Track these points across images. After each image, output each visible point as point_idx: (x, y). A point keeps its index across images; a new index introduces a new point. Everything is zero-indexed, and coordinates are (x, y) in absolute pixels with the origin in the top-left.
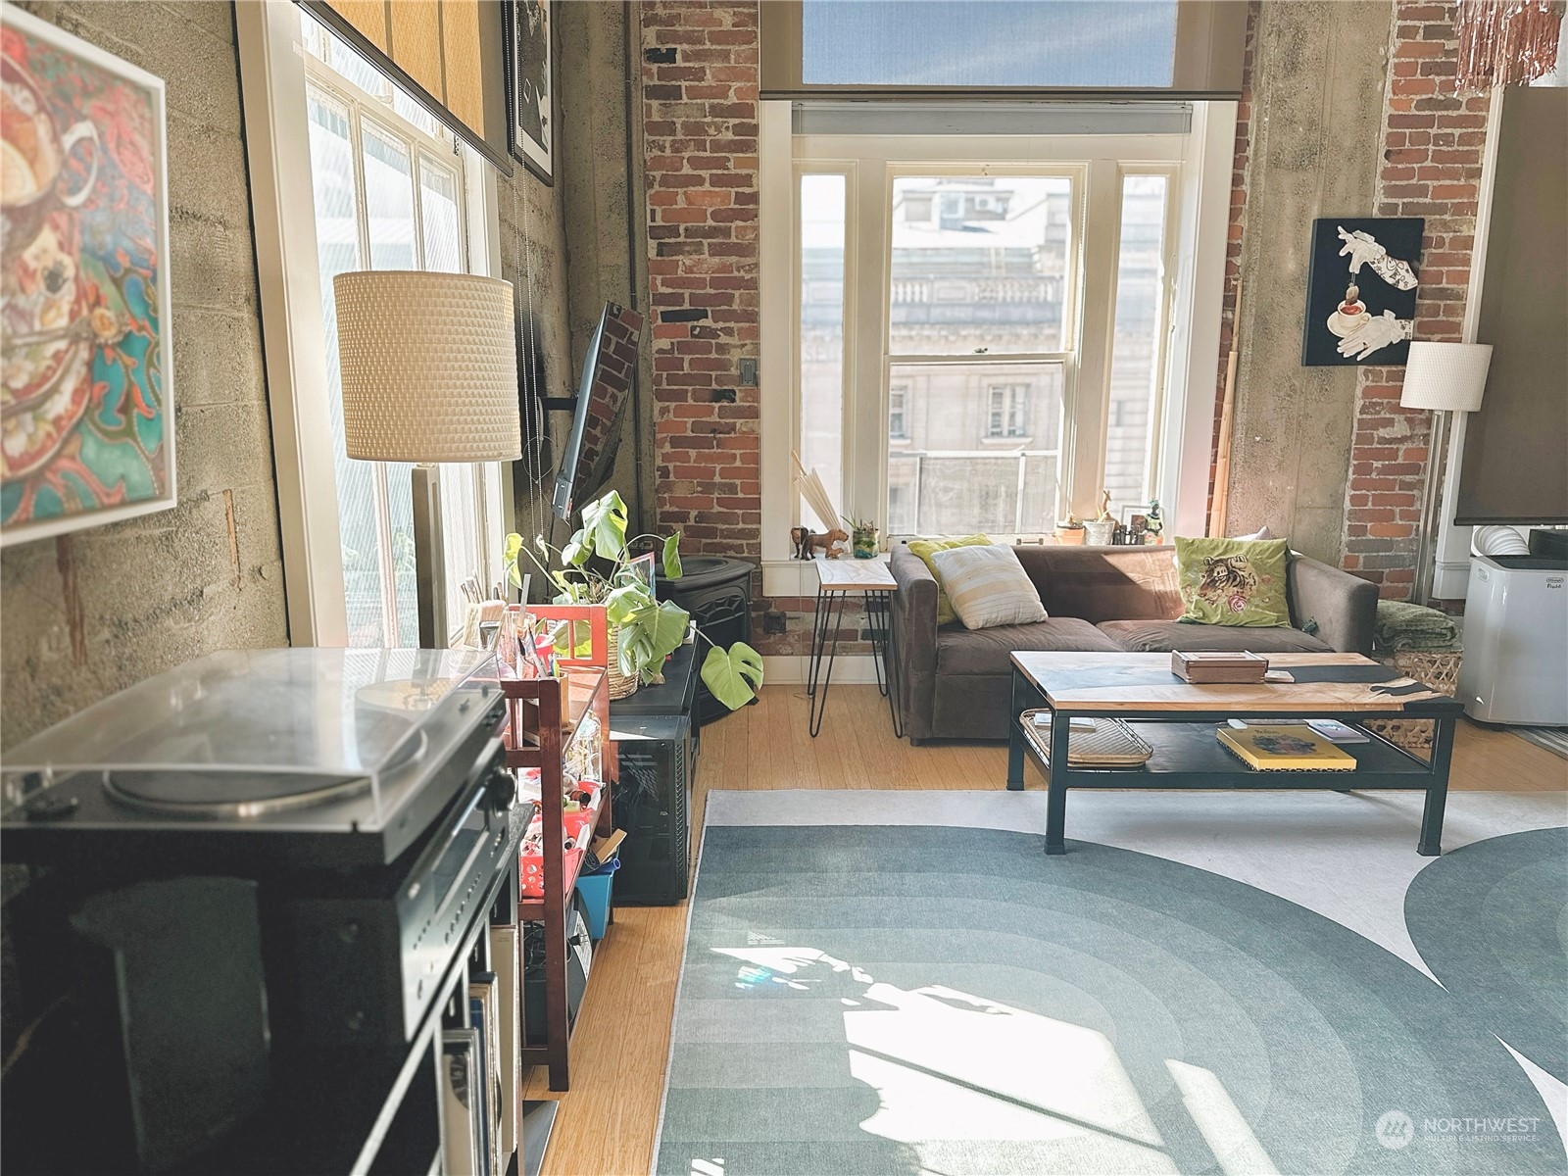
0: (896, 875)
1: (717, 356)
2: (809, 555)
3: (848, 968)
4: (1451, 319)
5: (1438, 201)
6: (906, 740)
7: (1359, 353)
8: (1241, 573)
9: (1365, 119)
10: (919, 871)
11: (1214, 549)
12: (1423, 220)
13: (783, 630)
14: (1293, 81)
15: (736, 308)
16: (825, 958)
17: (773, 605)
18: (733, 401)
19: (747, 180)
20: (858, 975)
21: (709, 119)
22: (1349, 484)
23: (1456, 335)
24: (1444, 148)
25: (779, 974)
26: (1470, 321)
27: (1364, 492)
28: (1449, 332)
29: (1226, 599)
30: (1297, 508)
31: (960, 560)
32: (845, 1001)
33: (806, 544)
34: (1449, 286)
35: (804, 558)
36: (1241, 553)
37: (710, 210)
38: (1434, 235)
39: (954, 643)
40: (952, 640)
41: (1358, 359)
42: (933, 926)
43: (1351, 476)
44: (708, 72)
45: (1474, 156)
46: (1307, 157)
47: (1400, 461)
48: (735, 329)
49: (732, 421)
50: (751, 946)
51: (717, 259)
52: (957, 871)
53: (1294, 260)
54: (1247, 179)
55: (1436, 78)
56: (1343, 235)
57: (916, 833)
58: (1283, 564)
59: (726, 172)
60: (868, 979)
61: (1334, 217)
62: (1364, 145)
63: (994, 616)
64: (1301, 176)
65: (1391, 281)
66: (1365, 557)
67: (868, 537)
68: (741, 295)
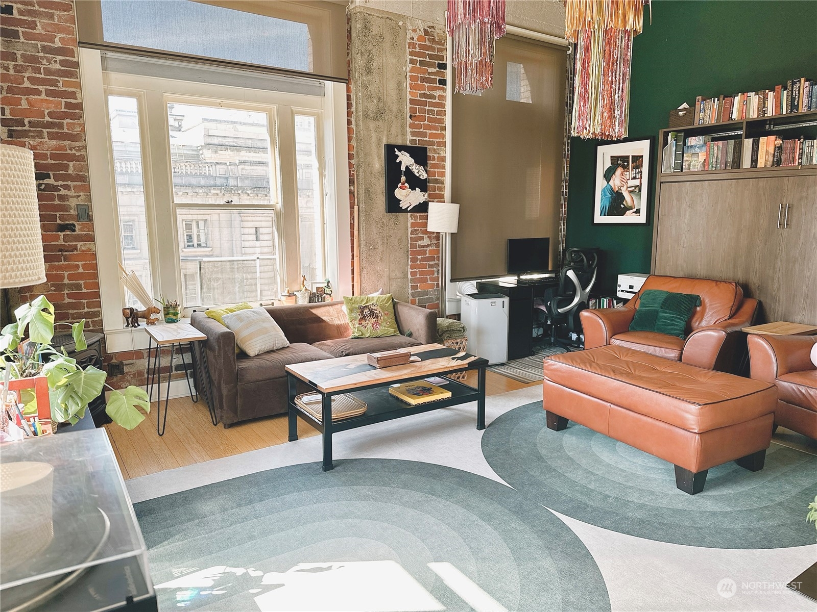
0: (249, 507)
1: (59, 203)
2: (136, 324)
3: (245, 571)
4: (440, 192)
5: (432, 140)
6: (221, 425)
7: (408, 207)
8: (375, 312)
9: (400, 99)
10: (261, 501)
11: (362, 301)
12: (427, 148)
13: (122, 372)
14: (369, 77)
15: (72, 173)
16: (229, 569)
17: (114, 358)
18: (74, 231)
19: (73, 95)
20: (253, 573)
21: (41, 54)
22: (409, 267)
23: (443, 200)
24: (431, 116)
25: (205, 589)
26: (447, 193)
27: (415, 270)
28: (440, 198)
29: (371, 324)
30: (390, 279)
31: (240, 318)
32: (251, 591)
33: (132, 317)
34: (439, 178)
35: (134, 326)
36: (374, 302)
37: (46, 112)
38: (431, 155)
39: (247, 365)
40: (245, 364)
41: (409, 210)
42: (283, 530)
43: (410, 263)
44: (38, 24)
45: (442, 121)
46: (379, 114)
47: (427, 255)
48: (71, 186)
49: (74, 243)
50: (177, 577)
51: (54, 142)
52: (282, 494)
53: (378, 163)
54: (353, 123)
55: (426, 84)
56: (397, 153)
57: (250, 479)
58: (392, 306)
59: (57, 88)
60: (260, 573)
61: (392, 144)
62: (401, 111)
63: (263, 347)
64: (377, 122)
65: (417, 175)
66: (419, 299)
67: (174, 310)
68: (74, 165)
